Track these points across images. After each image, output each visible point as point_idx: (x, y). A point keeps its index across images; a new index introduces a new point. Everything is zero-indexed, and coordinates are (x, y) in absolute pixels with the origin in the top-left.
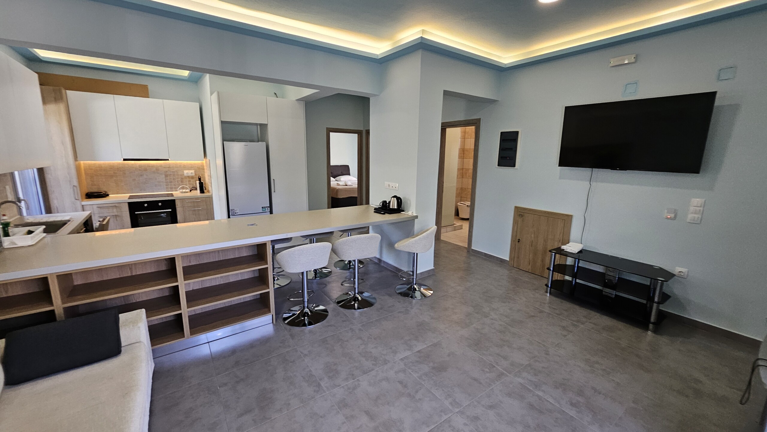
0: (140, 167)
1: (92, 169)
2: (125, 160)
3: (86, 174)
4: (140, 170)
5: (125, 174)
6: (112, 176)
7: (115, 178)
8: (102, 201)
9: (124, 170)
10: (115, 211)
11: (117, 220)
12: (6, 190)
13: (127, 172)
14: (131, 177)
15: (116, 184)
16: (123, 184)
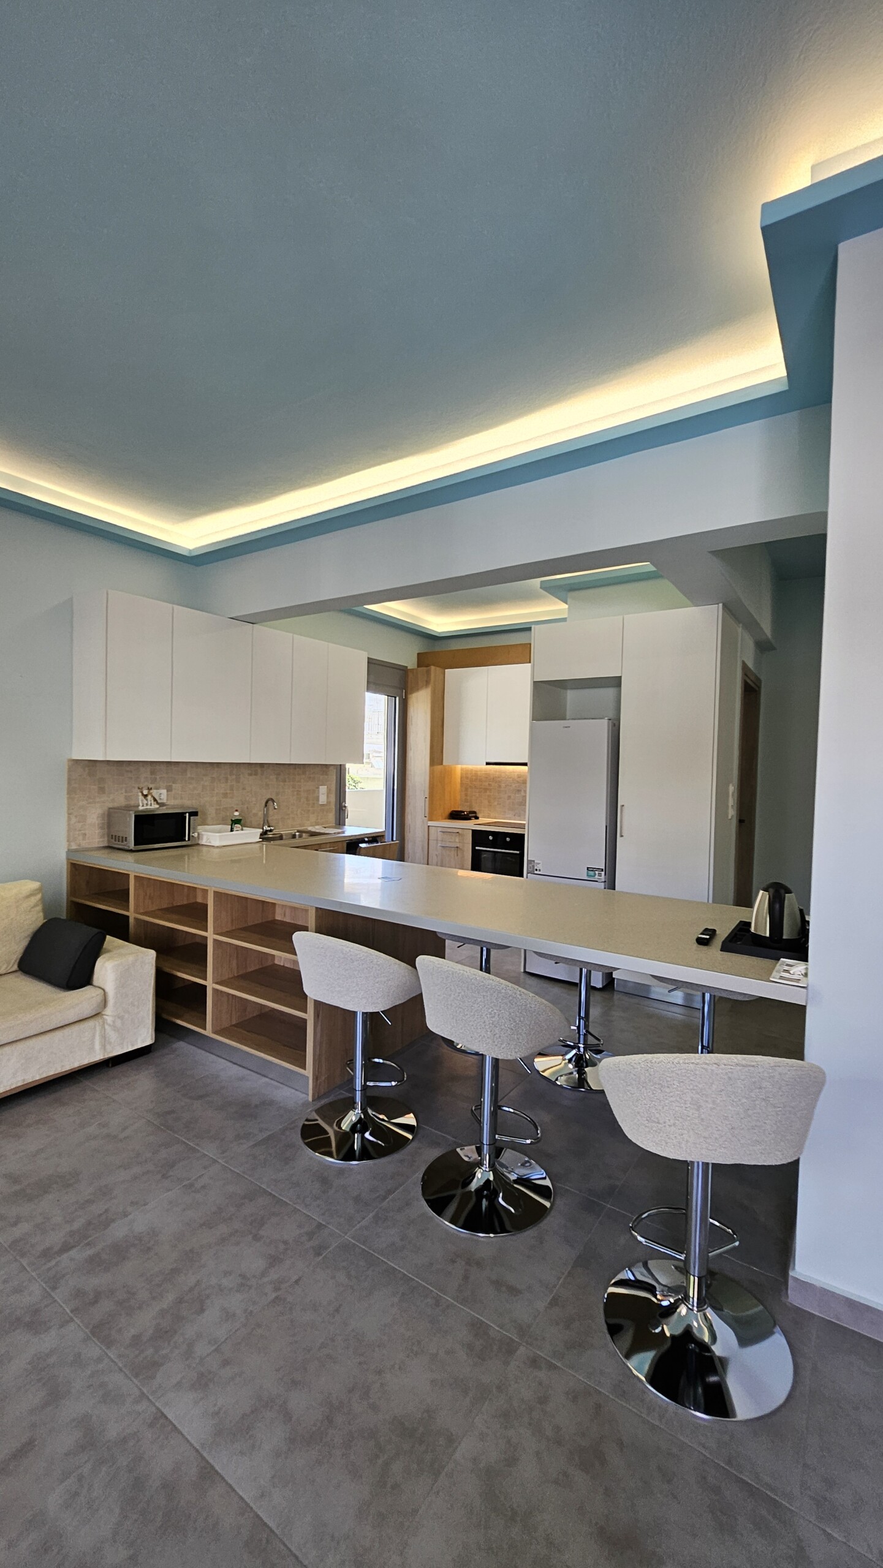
0: (519, 777)
1: (467, 778)
2: (488, 764)
3: (462, 784)
4: (518, 782)
5: (500, 786)
6: (486, 790)
7: (488, 793)
8: (457, 824)
9: (500, 782)
10: (457, 840)
11: (457, 855)
12: (319, 791)
13: (503, 785)
14: (506, 793)
15: (489, 802)
16: (496, 803)
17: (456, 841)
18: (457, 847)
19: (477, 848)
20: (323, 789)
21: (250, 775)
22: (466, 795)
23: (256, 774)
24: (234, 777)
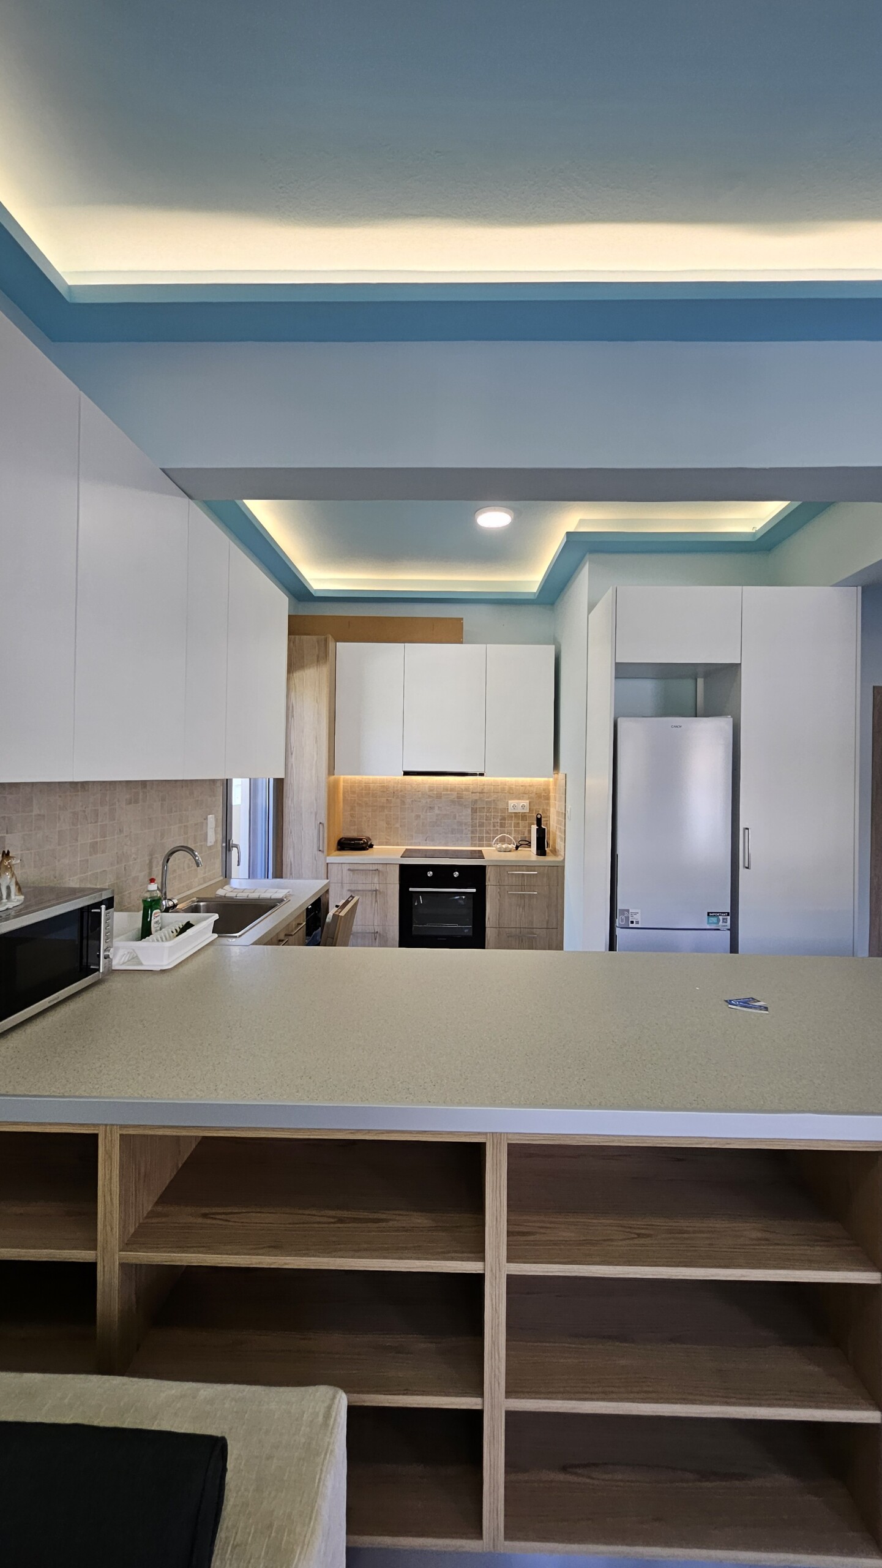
0: (431, 790)
1: (354, 793)
2: (406, 773)
3: (344, 800)
5: (403, 803)
6: (383, 808)
7: (386, 813)
8: (356, 857)
9: (403, 797)
10: (376, 880)
11: (376, 901)
12: (207, 823)
13: (408, 801)
14: (412, 811)
15: (388, 823)
16: (398, 825)
17: (375, 882)
18: (376, 891)
19: (411, 889)
20: (211, 818)
21: (129, 802)
22: (352, 816)
23: (136, 802)
24: (107, 809)
